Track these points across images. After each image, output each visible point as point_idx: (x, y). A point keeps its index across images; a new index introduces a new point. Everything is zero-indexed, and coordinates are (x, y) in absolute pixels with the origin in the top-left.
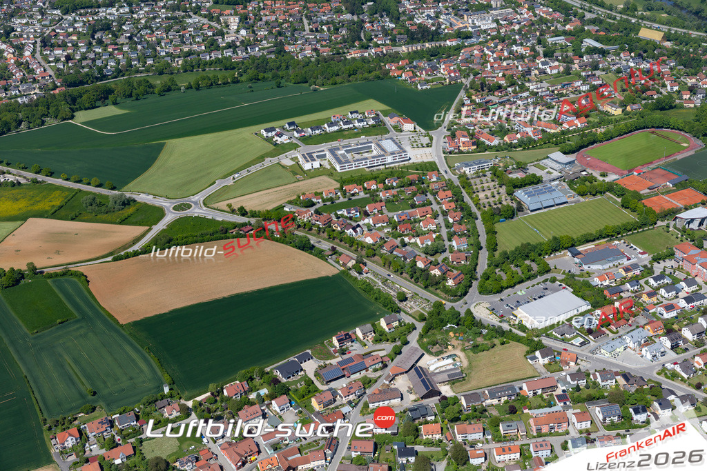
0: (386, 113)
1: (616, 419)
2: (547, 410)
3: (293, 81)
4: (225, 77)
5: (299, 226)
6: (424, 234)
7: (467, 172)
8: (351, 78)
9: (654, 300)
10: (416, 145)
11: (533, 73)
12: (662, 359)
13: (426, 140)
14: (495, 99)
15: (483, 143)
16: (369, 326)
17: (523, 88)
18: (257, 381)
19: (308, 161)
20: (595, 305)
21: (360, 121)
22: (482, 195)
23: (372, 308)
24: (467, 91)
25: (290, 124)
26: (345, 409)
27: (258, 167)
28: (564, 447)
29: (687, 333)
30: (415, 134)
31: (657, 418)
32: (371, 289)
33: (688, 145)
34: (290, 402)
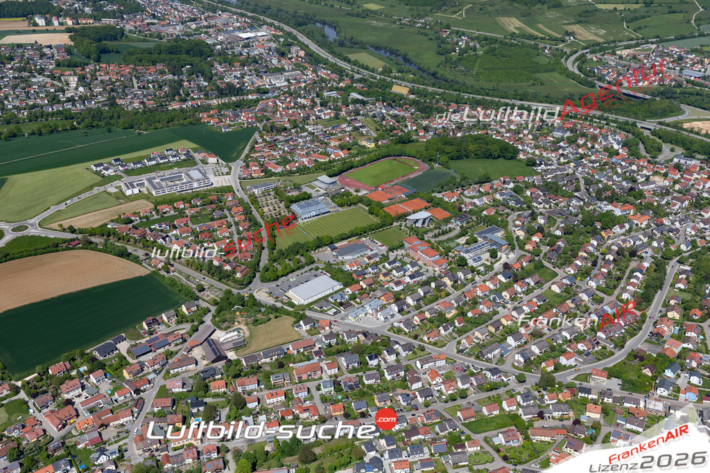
0: (195, 150)
1: (356, 365)
2: (307, 363)
3: (122, 127)
4: (64, 125)
5: (119, 239)
6: (220, 239)
7: (256, 193)
8: (169, 125)
9: (388, 278)
10: (217, 174)
11: (311, 118)
12: (392, 320)
13: (225, 170)
14: (281, 138)
15: (270, 170)
16: (172, 312)
17: (303, 130)
18: (79, 361)
19: (129, 188)
20: (346, 285)
21: (173, 156)
22: (266, 209)
23: (176, 298)
24: (260, 132)
25: (116, 160)
26: (150, 377)
27: (87, 194)
28: (318, 389)
29: (409, 301)
30: (217, 166)
31: (386, 362)
32: (175, 284)
33: (418, 168)
34: (105, 374)
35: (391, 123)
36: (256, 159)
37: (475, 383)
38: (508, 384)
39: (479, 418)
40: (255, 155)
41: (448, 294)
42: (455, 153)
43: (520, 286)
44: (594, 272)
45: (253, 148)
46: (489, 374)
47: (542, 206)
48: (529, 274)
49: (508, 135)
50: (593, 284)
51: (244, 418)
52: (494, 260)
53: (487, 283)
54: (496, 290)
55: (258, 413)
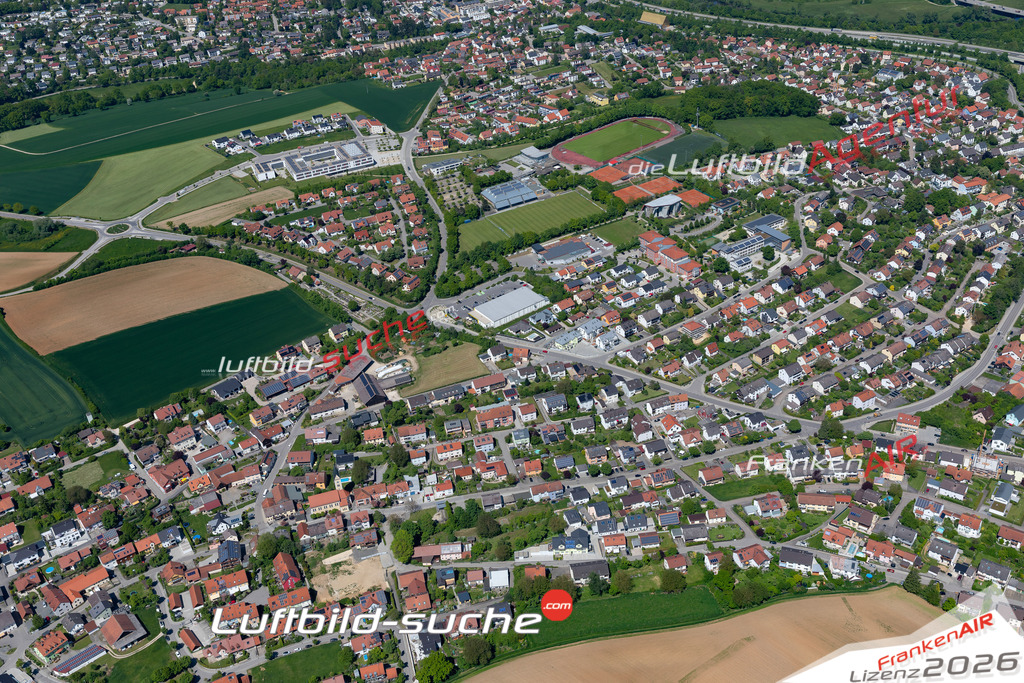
0: (353, 116)
1: (562, 408)
2: (495, 406)
3: (255, 86)
4: (179, 86)
5: (247, 241)
6: (382, 240)
7: (435, 174)
8: (320, 81)
9: (614, 290)
10: (383, 148)
11: (519, 65)
12: (615, 348)
13: (396, 142)
14: (474, 95)
15: (457, 142)
16: (315, 338)
17: (507, 82)
18: (192, 402)
19: (261, 171)
20: (554, 300)
21: (323, 125)
22: (447, 197)
23: (322, 320)
24: (445, 88)
25: (245, 133)
26: (285, 424)
27: (206, 181)
28: (509, 440)
29: (642, 321)
30: (383, 137)
31: (603, 405)
32: (321, 300)
33: (668, 132)
34: (226, 420)
35: (635, 69)
36: (438, 126)
37: (727, 434)
38: (775, 435)
39: (728, 479)
40: (436, 121)
41: (698, 312)
42: (724, 110)
43: (804, 299)
44: (916, 278)
45: (434, 112)
46: (748, 421)
47: (847, 184)
48: (818, 282)
49: (808, 80)
50: (913, 295)
51: (407, 478)
52: (768, 263)
53: (756, 296)
54: (768, 305)
55: (426, 471)
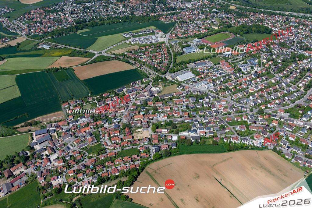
0: (155, 29)
1: (195, 101)
2: (179, 99)
3: (134, 22)
4: (117, 21)
5: (128, 57)
6: (158, 59)
7: (172, 44)
8: (149, 21)
9: (212, 74)
10: (161, 37)
11: (197, 18)
12: (210, 88)
13: (164, 36)
14: (185, 25)
15: (179, 37)
16: (140, 81)
17: (193, 22)
18: (112, 93)
19: (133, 42)
20: (197, 76)
21: (148, 31)
22: (174, 50)
23: (142, 77)
24: (178, 23)
25: (130, 32)
26: (131, 99)
27: (120, 43)
28: (181, 107)
29: (217, 82)
30: (162, 35)
31: (205, 101)
32: (142, 72)
33: (231, 36)
34: (119, 97)
35: (226, 20)
36: (175, 33)
37: (235, 110)
38: (246, 112)
39: (233, 121)
40: (175, 31)
41: (232, 81)
42: (247, 31)
43: (259, 79)
44: (290, 76)
45: (174, 29)
46: (240, 108)
47: (276, 51)
48: (264, 75)
49: (271, 25)
50: (288, 80)
51: (157, 114)
52: (252, 70)
53: (247, 78)
54: (250, 80)
55: (161, 113)
